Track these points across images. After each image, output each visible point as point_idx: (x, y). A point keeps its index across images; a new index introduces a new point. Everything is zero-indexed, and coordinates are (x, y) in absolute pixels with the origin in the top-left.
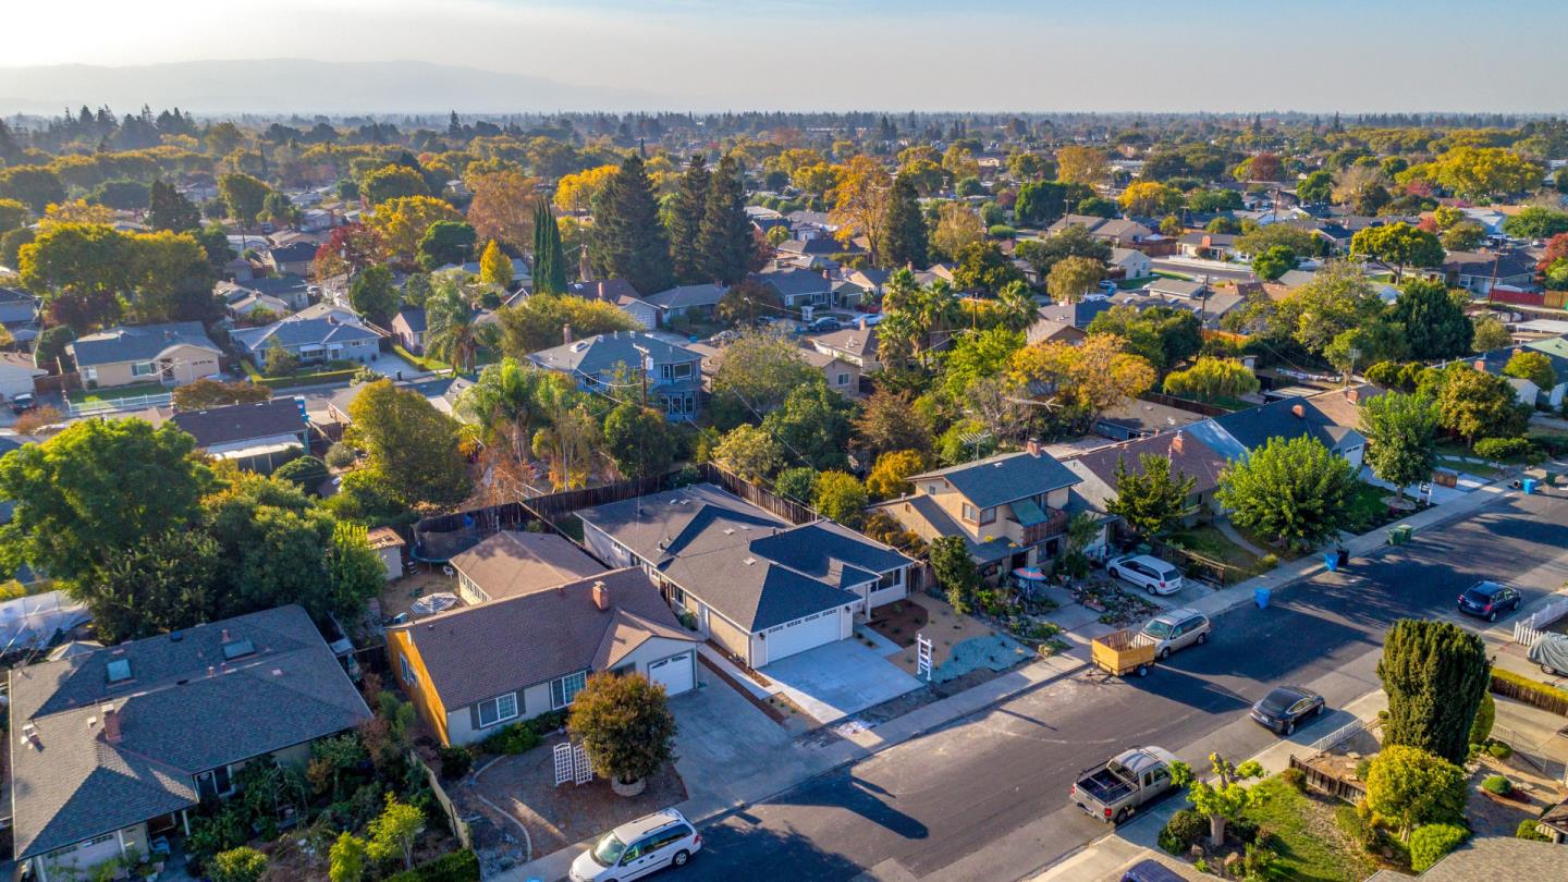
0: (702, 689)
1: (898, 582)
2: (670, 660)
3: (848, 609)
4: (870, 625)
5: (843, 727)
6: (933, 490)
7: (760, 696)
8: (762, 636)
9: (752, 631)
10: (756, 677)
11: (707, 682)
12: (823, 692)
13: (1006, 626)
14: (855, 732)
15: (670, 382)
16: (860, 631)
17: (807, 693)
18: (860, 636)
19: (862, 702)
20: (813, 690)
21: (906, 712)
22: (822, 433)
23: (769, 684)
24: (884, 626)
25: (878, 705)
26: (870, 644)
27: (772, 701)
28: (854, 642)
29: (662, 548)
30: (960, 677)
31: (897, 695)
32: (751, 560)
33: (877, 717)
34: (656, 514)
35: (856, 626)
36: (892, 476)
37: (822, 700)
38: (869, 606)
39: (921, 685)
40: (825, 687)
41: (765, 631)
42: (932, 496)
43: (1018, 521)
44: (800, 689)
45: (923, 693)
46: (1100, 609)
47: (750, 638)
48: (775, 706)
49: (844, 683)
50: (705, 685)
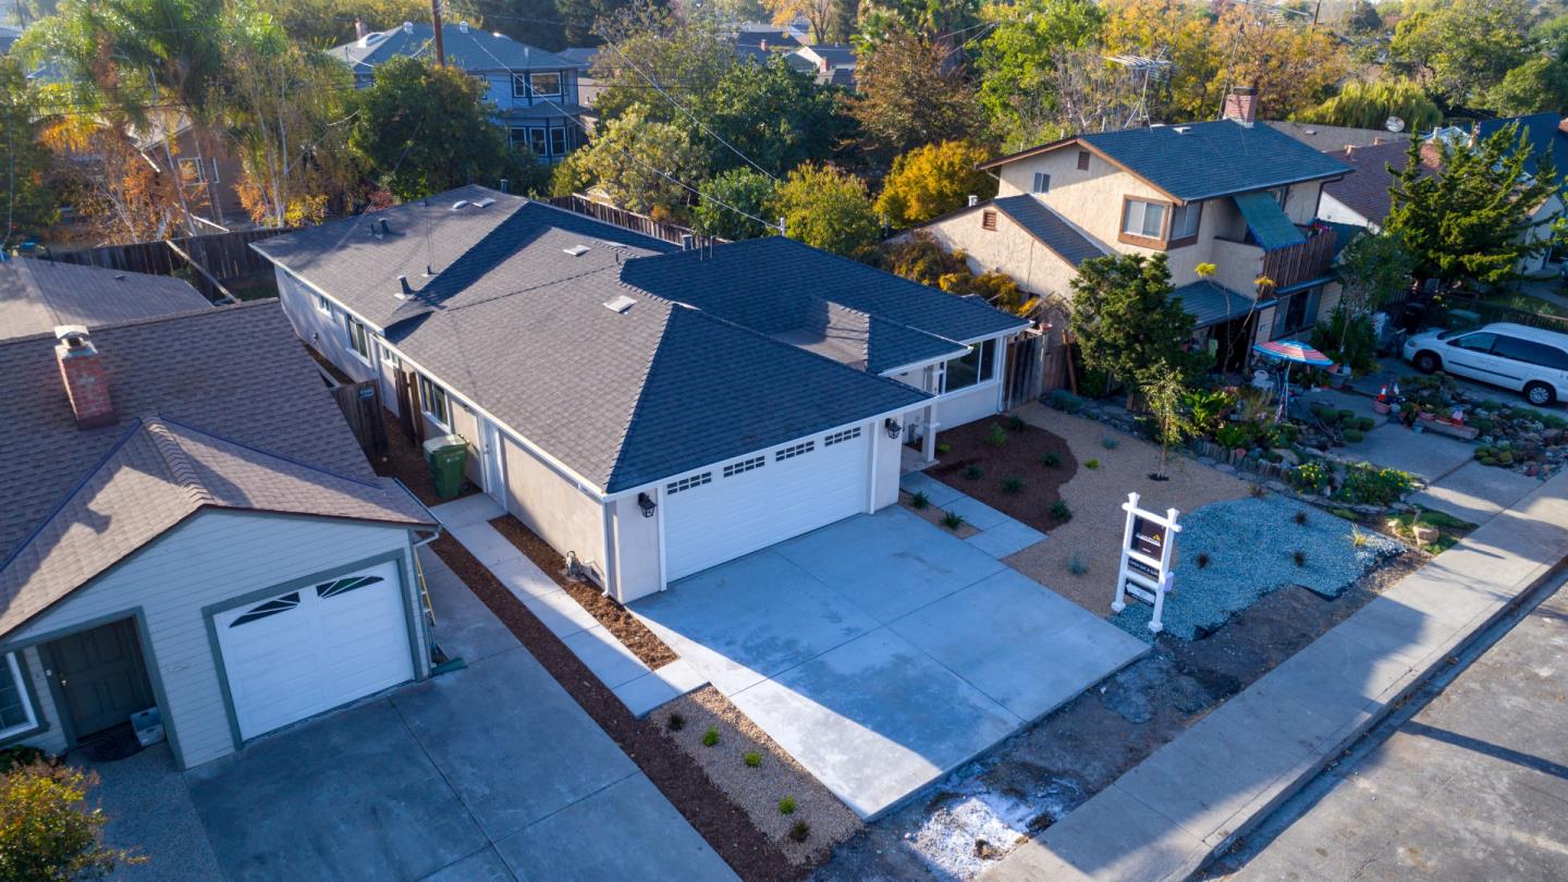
0: (446, 680)
1: (987, 373)
2: (308, 594)
3: (890, 426)
4: (938, 473)
5: (933, 828)
6: (1044, 183)
7: (637, 701)
8: (645, 503)
9: (611, 488)
10: (628, 632)
11: (468, 653)
12: (841, 682)
13: (1275, 473)
14: (982, 849)
15: (524, 103)
16: (915, 490)
17: (791, 684)
18: (919, 503)
19: (977, 716)
20: (814, 679)
21: (1136, 756)
22: (783, 127)
23: (669, 657)
24: (973, 475)
25: (1032, 727)
26: (952, 523)
27: (676, 723)
28: (907, 517)
29: (407, 290)
30: (1237, 618)
31: (1079, 684)
32: (623, 301)
33: (1043, 776)
34: (409, 225)
35: (906, 477)
36: (932, 184)
37: (844, 710)
38: (935, 426)
39: (1139, 648)
40: (844, 663)
41: (657, 488)
42: (1039, 196)
43: (1250, 239)
44: (769, 671)
45: (1151, 674)
46: (1468, 433)
47: (610, 509)
48: (687, 741)
49: (902, 648)
50: (457, 664)
